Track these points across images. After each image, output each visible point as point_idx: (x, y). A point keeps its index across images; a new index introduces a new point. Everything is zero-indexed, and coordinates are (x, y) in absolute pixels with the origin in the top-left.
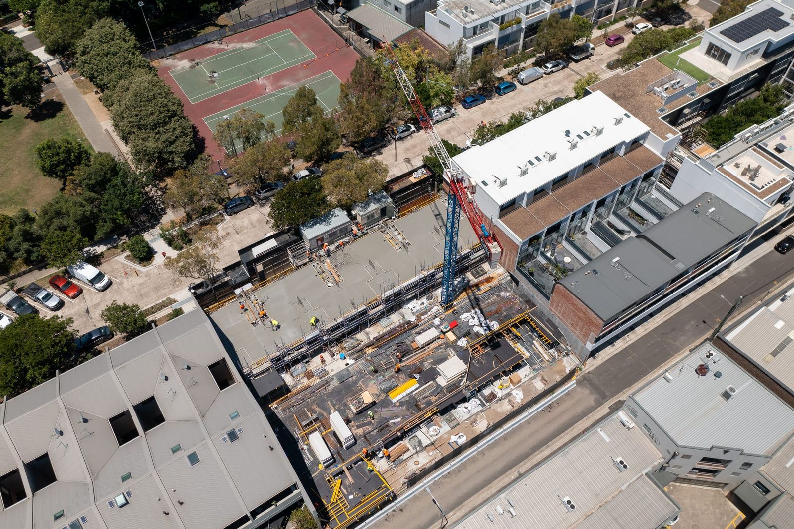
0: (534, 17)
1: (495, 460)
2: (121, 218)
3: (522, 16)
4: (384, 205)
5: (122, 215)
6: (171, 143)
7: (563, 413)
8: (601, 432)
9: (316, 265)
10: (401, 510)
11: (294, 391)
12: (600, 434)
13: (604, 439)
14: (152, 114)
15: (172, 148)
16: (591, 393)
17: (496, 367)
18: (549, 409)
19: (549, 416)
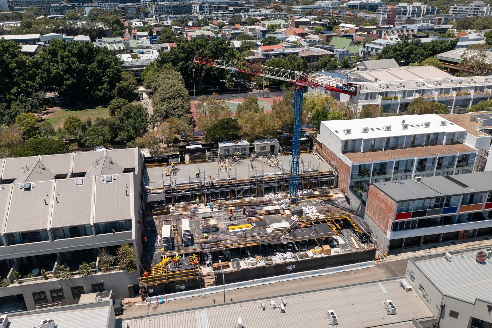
0: (407, 99)
1: (289, 289)
2: (132, 131)
3: (399, 96)
4: (273, 144)
5: (133, 129)
6: (175, 109)
7: (356, 278)
8: (381, 286)
9: (219, 163)
10: (204, 298)
11: (172, 214)
12: (379, 287)
13: (382, 291)
14: (171, 92)
15: (174, 112)
16: (386, 273)
17: (313, 235)
18: (347, 274)
19: (345, 277)
